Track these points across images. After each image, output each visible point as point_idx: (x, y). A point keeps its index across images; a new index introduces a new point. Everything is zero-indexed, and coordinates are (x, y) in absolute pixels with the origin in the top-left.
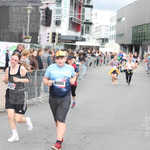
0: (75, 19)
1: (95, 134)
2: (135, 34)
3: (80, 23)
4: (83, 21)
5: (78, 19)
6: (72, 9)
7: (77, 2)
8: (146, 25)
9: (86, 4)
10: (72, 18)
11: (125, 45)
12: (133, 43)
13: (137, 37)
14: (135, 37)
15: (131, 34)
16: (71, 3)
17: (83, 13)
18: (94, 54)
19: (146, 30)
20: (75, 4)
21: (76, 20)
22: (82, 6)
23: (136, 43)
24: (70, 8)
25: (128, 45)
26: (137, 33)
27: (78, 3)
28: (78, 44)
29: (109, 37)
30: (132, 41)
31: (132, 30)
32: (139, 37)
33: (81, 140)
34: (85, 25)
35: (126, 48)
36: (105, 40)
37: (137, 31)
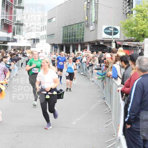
0: (7, 20)
1: (27, 132)
2: (65, 34)
3: (11, 24)
4: (15, 22)
5: (9, 20)
6: (4, 11)
7: (8, 4)
8: (77, 25)
9: (17, 5)
10: (3, 19)
11: (56, 45)
12: (64, 43)
13: (67, 37)
14: (65, 37)
15: (62, 34)
16: (2, 4)
17: (14, 14)
18: (25, 55)
19: (76, 30)
20: (7, 5)
21: (8, 22)
22: (13, 7)
23: (66, 43)
24: (2, 10)
25: (59, 45)
26: (68, 32)
27: (10, 5)
28: (9, 44)
29: (40, 37)
30: (63, 41)
31: (62, 30)
32: (70, 37)
33: (13, 139)
34: (16, 26)
35: (57, 48)
36: (36, 40)
37: (68, 31)
